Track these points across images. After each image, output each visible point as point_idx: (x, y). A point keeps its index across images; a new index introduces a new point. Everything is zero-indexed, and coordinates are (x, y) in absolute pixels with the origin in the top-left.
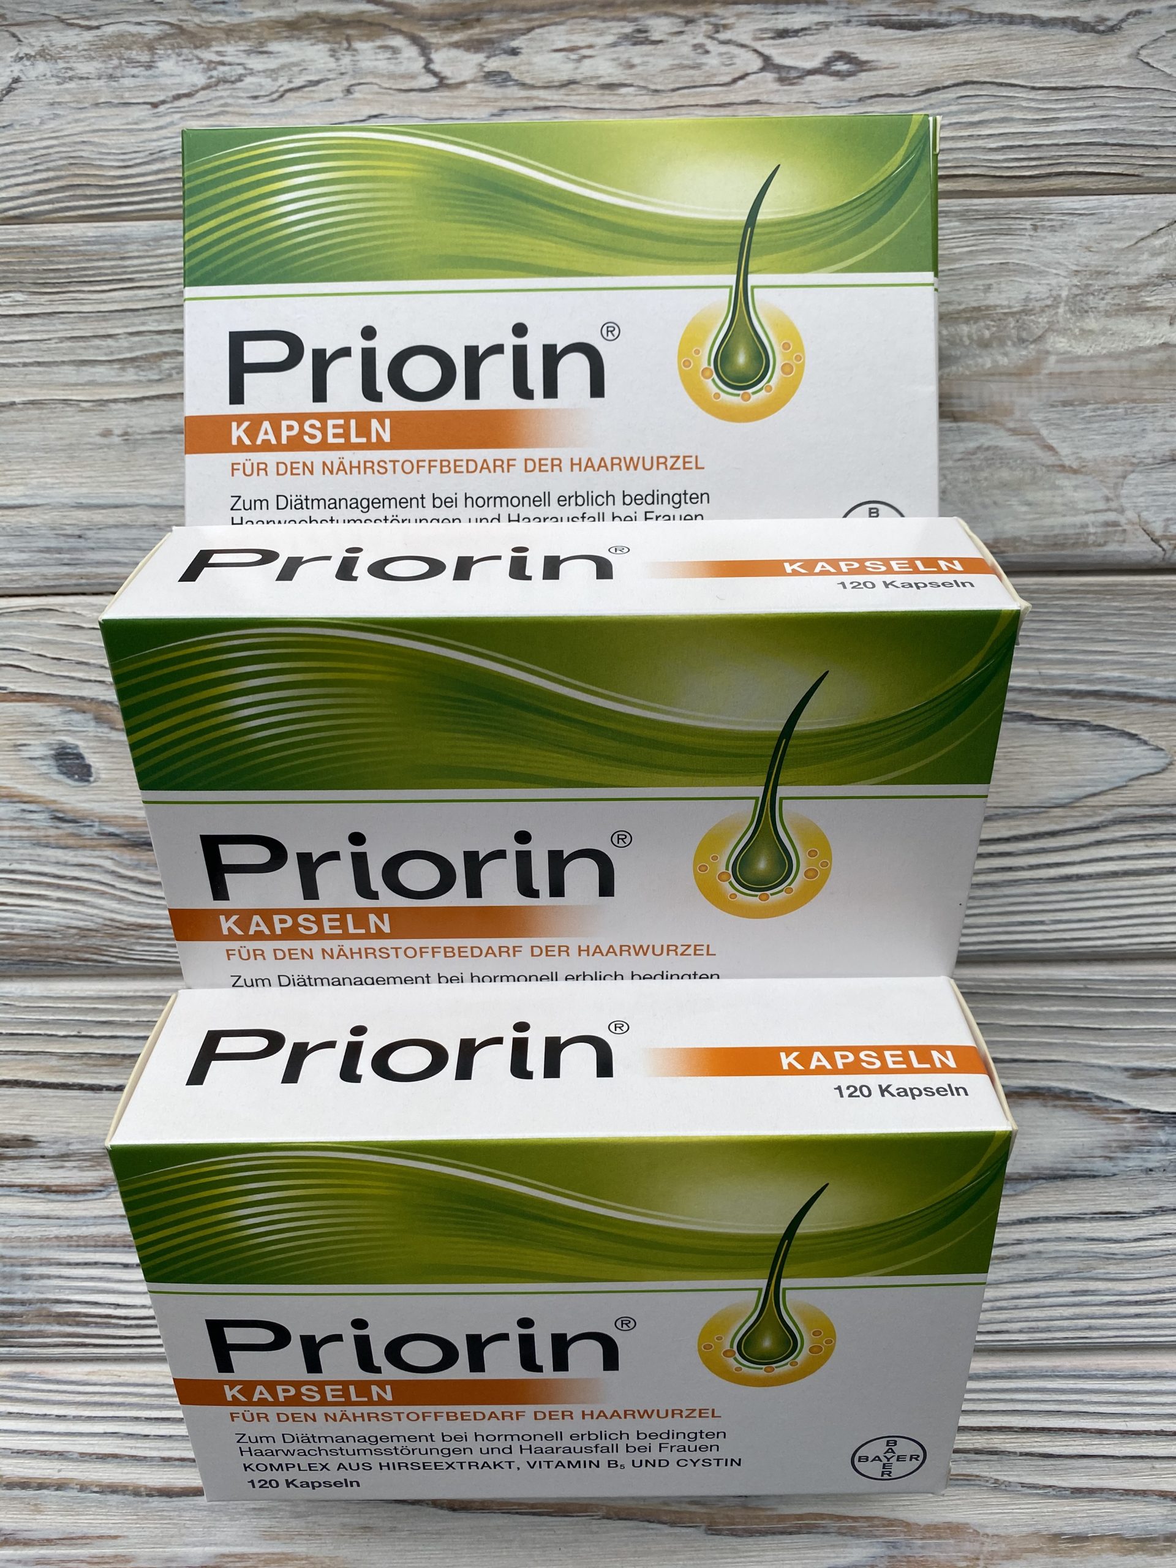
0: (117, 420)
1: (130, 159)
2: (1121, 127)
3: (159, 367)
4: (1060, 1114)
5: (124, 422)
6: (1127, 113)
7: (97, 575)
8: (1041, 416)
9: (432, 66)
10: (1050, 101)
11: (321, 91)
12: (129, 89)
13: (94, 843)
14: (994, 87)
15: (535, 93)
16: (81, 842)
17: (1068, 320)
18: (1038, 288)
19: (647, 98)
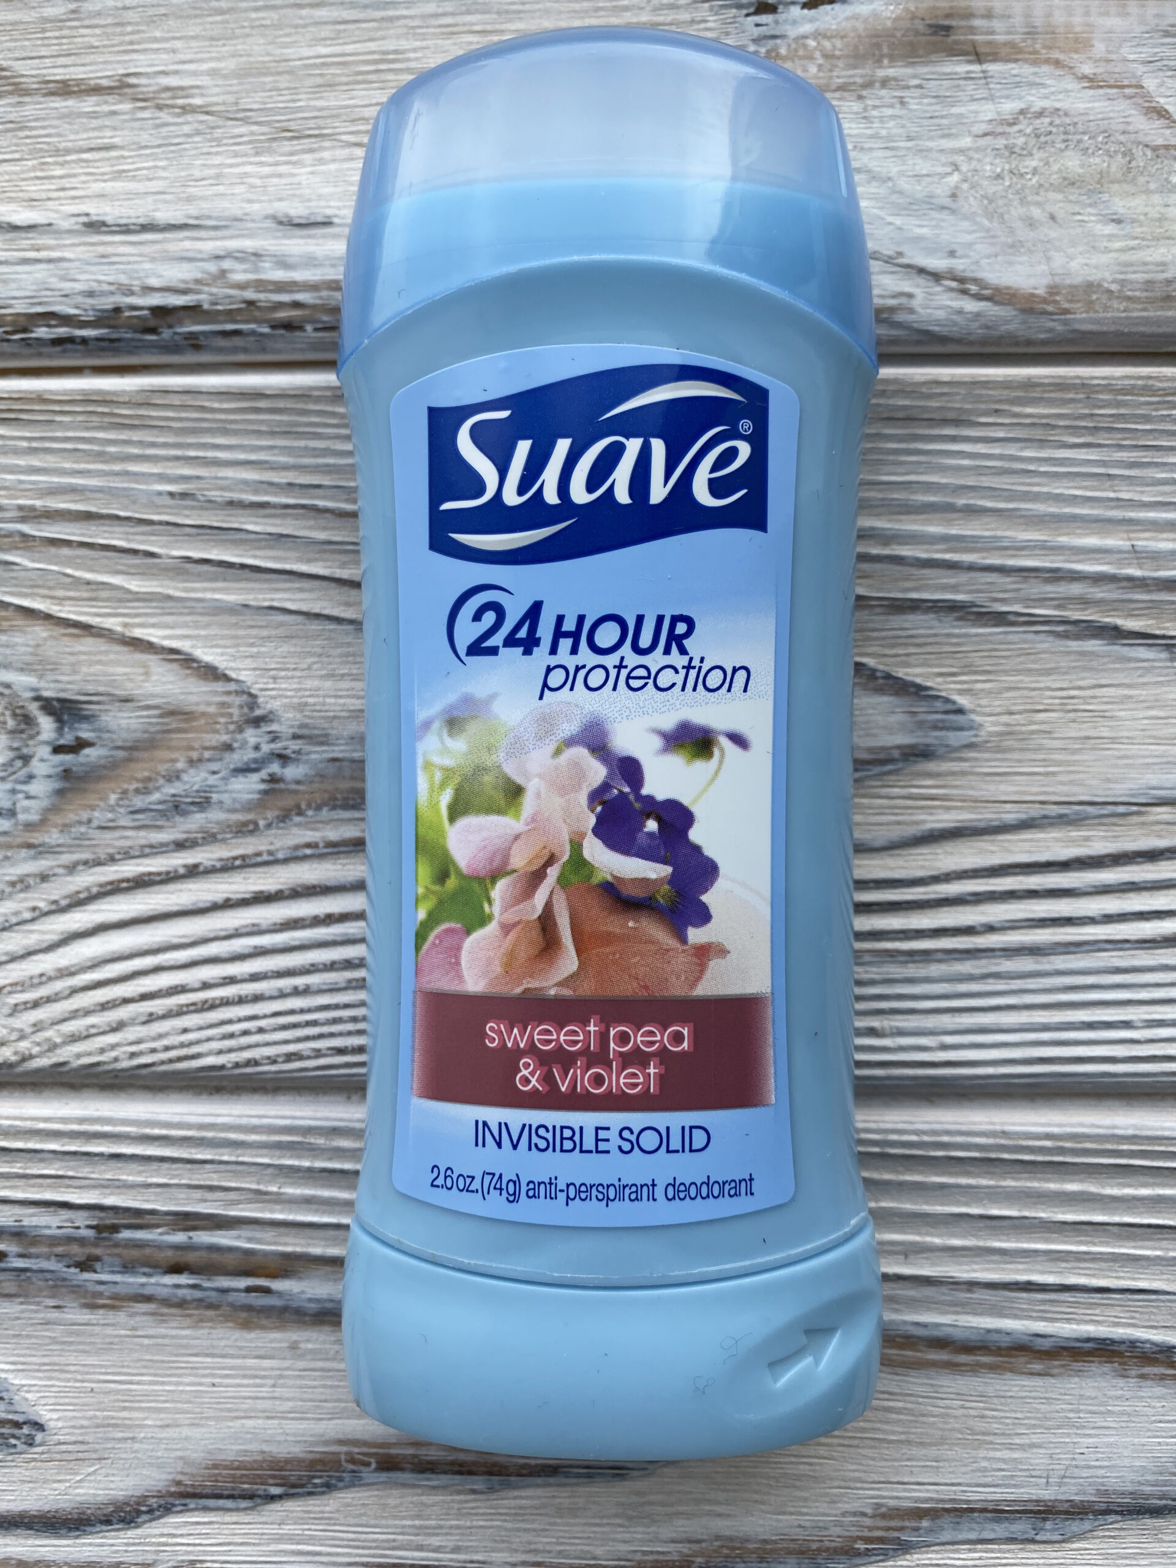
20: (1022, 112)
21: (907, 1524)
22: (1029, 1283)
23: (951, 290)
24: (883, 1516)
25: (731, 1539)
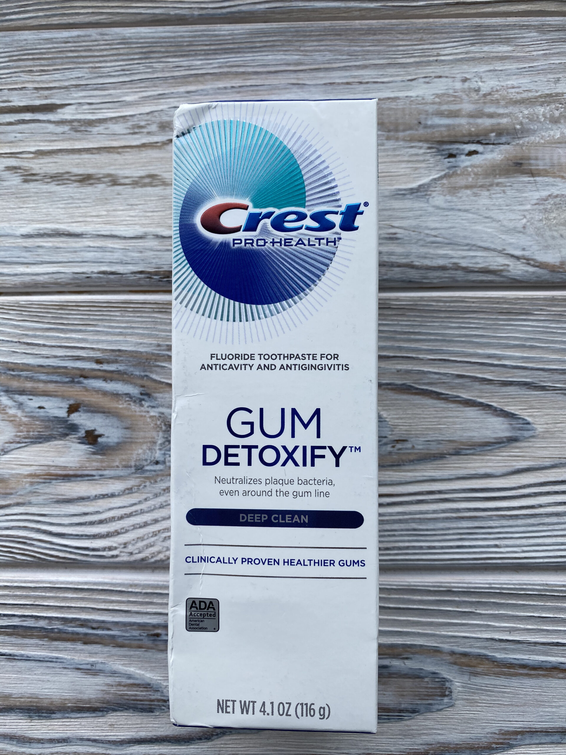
20: (550, 196)
21: (512, 737)
22: (558, 643)
23: (523, 263)
24: (503, 734)
25: (444, 743)
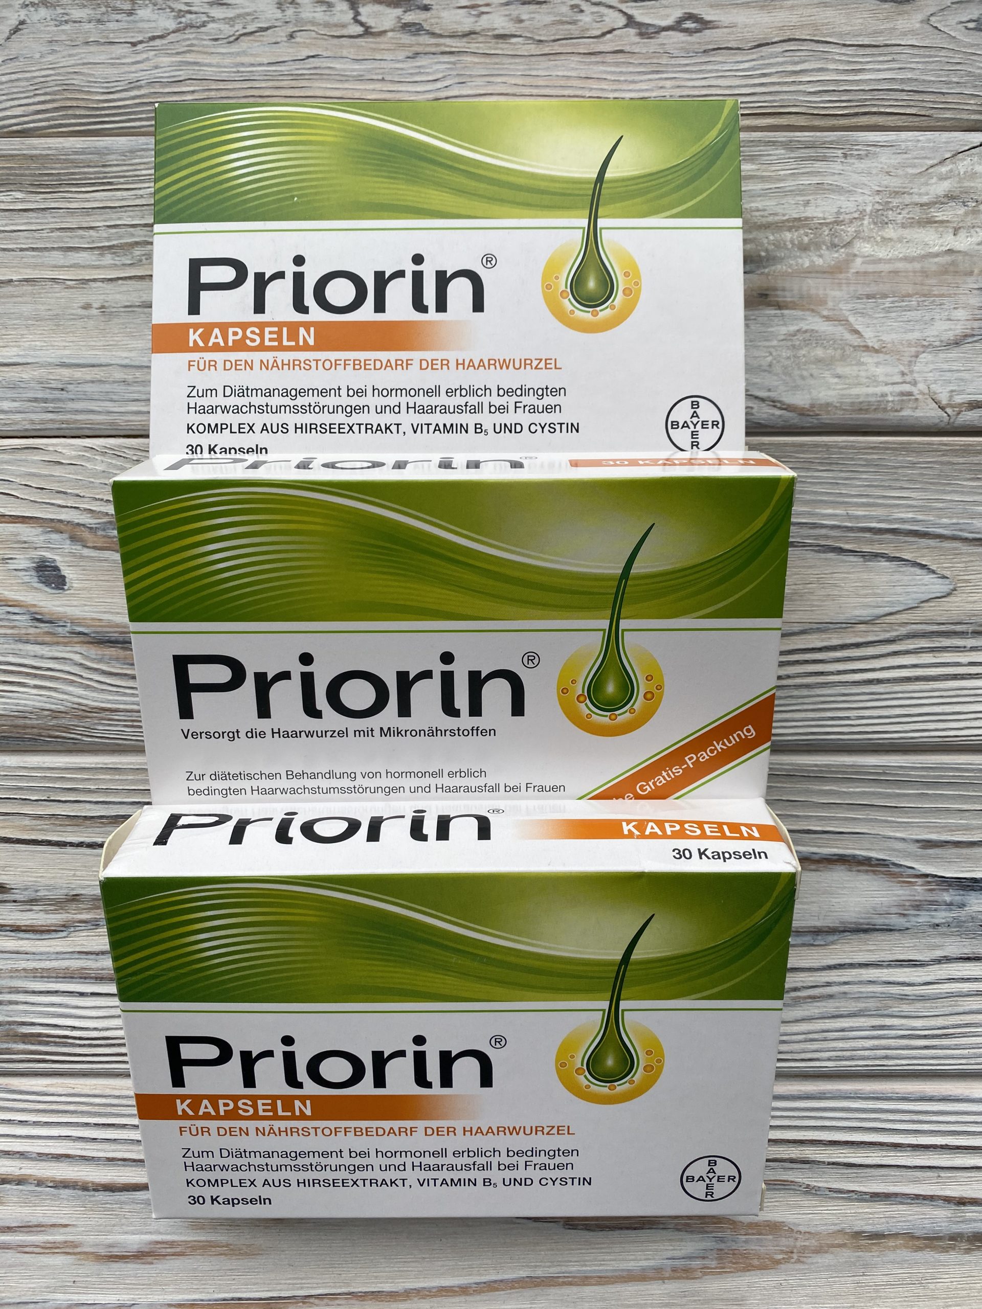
0: (97, 295)
1: (113, 87)
2: (915, 77)
3: (131, 253)
4: (863, 877)
5: (102, 297)
6: (920, 66)
7: (76, 421)
8: (849, 306)
9: (359, 18)
10: (858, 55)
11: (269, 36)
12: (114, 31)
13: (66, 640)
14: (813, 44)
15: (442, 41)
16: (55, 639)
17: (872, 229)
18: (847, 204)
19: (533, 46)
23: (770, 406)
